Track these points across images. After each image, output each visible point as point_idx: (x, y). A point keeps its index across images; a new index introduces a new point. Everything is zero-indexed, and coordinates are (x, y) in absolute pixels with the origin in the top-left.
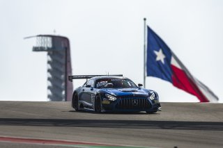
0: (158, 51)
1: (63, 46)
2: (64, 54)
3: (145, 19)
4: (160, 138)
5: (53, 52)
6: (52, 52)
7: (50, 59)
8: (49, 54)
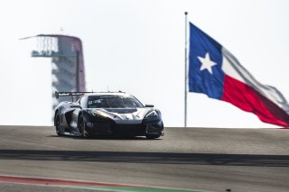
0: (204, 57)
1: (73, 49)
2: (75, 60)
3: (186, 13)
4: (207, 178)
5: (60, 58)
7: (55, 67)
8: (54, 61)
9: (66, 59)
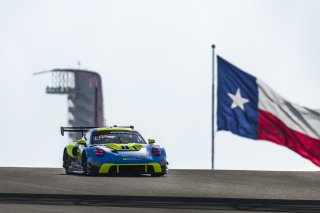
0: (234, 94)
1: (91, 85)
2: (93, 97)
3: (213, 47)
5: (77, 94)
6: (75, 94)
7: (72, 105)
8: (70, 98)
9: (83, 95)
